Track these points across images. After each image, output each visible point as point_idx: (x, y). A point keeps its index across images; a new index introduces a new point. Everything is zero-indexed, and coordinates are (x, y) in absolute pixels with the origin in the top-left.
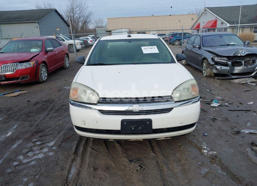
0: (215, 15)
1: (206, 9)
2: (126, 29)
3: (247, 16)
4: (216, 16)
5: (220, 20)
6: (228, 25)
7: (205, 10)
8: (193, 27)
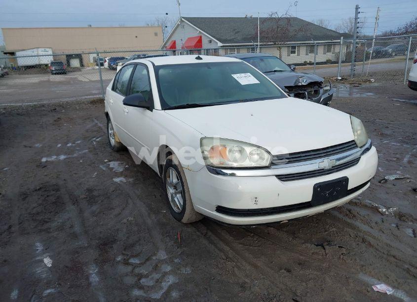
0: (197, 29)
1: (183, 19)
2: (47, 49)
3: (239, 32)
4: (200, 31)
5: (206, 37)
6: (220, 44)
7: (182, 21)
8: (164, 46)
